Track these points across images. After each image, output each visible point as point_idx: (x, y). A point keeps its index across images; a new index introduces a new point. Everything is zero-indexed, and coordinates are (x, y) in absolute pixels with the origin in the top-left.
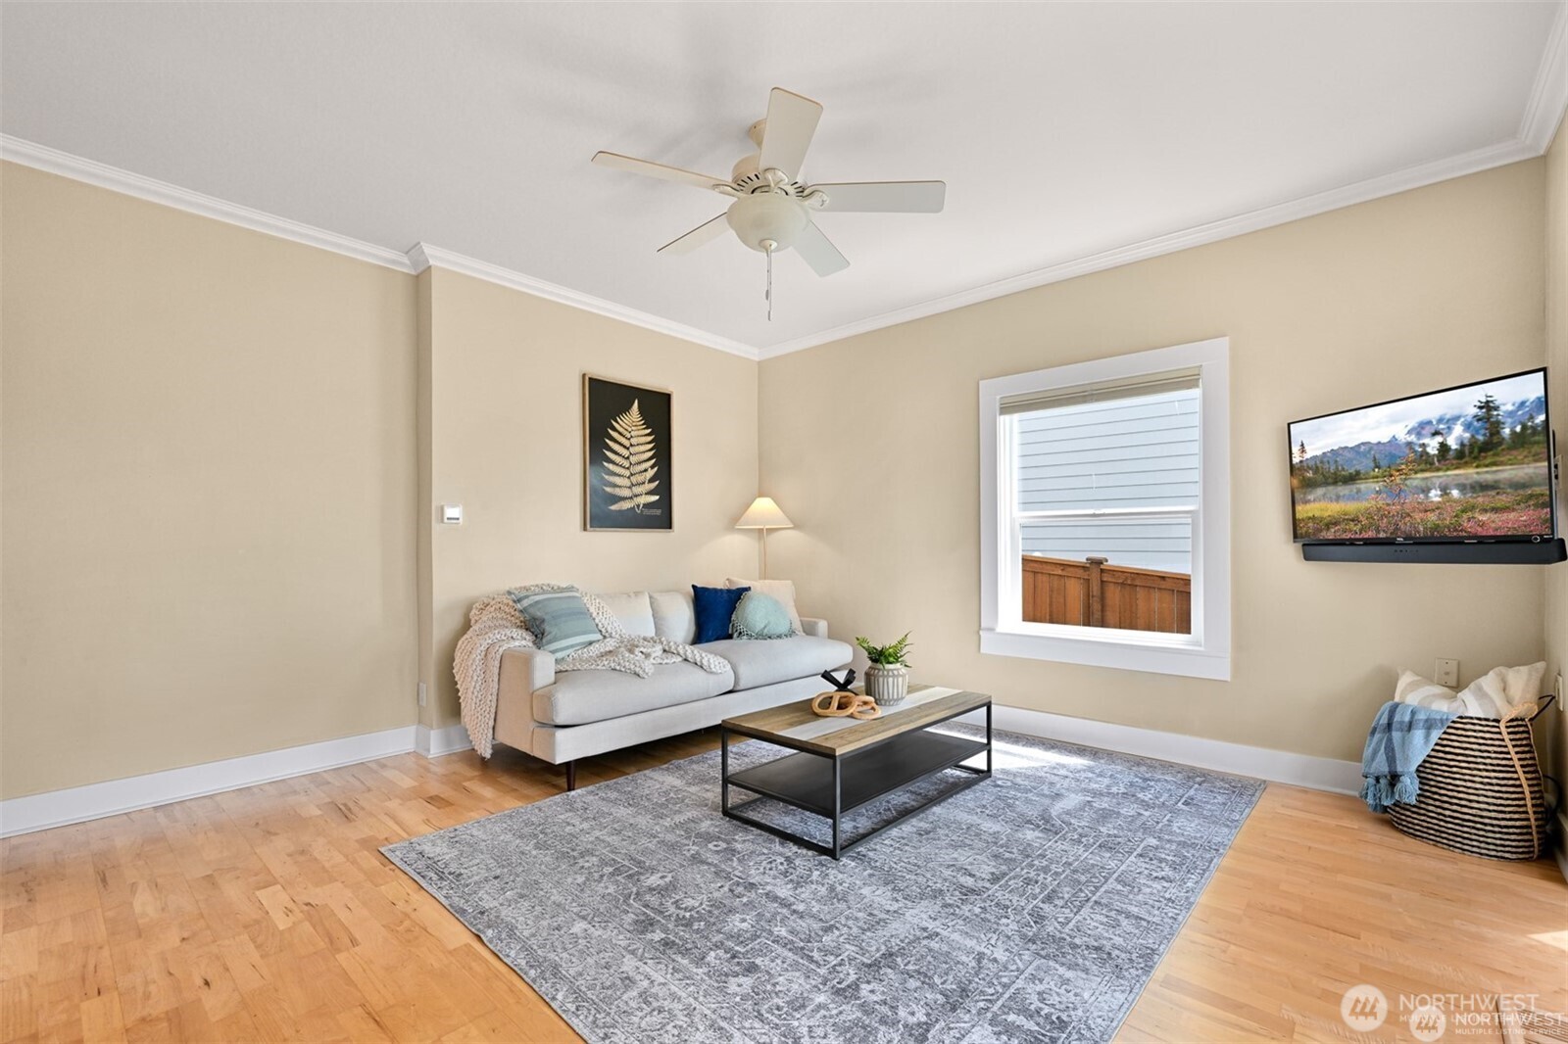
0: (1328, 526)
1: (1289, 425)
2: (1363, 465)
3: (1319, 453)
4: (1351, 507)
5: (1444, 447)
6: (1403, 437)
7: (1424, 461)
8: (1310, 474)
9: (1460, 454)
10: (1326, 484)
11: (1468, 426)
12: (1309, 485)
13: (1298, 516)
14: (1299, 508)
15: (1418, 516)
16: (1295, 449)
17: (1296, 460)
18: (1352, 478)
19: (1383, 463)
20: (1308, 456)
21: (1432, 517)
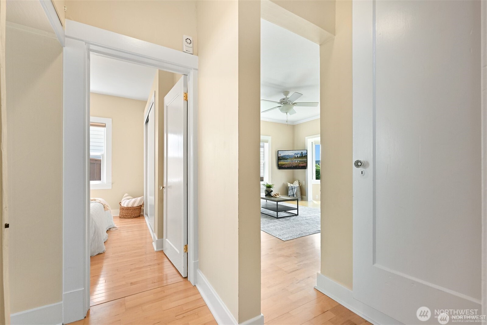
0: (283, 165)
1: (278, 151)
2: (288, 158)
3: (282, 155)
4: (286, 163)
5: (297, 156)
6: (293, 155)
7: (295, 158)
8: (281, 158)
9: (299, 157)
10: (283, 159)
11: (300, 154)
12: (281, 159)
13: (279, 164)
14: (279, 163)
15: (294, 164)
16: (279, 155)
17: (279, 156)
18: (287, 159)
19: (291, 157)
20: (281, 156)
21: (296, 164)
